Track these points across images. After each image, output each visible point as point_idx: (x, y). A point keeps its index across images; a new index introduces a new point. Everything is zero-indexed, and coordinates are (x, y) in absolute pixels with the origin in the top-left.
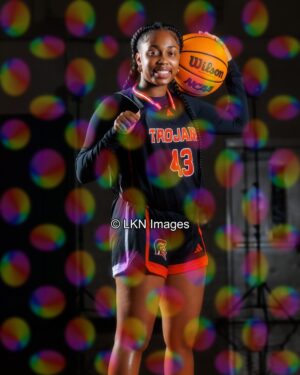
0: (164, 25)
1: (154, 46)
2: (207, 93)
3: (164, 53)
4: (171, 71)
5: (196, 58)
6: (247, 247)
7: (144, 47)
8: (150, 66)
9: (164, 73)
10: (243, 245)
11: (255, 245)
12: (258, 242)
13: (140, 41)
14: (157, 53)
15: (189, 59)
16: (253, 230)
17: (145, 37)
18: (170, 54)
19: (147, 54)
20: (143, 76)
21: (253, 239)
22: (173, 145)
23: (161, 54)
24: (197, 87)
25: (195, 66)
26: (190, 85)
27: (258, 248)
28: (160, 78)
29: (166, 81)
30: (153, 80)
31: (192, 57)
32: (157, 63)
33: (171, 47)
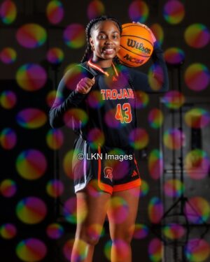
0: (108, 18)
1: (102, 32)
2: (139, 65)
3: (110, 36)
4: (115, 49)
5: (132, 41)
6: (174, 173)
7: (95, 33)
8: (100, 46)
9: (110, 50)
10: (171, 172)
11: (180, 171)
12: (182, 169)
13: (92, 29)
14: (104, 37)
15: (127, 41)
16: (178, 161)
17: (96, 26)
18: (114, 37)
19: (98, 38)
20: (95, 53)
21: (178, 167)
22: (117, 101)
23: (107, 37)
24: (133, 60)
25: (131, 46)
26: (127, 59)
27: (182, 173)
28: (107, 54)
29: (111, 56)
30: (103, 56)
31: (129, 40)
32: (105, 44)
33: (114, 32)
